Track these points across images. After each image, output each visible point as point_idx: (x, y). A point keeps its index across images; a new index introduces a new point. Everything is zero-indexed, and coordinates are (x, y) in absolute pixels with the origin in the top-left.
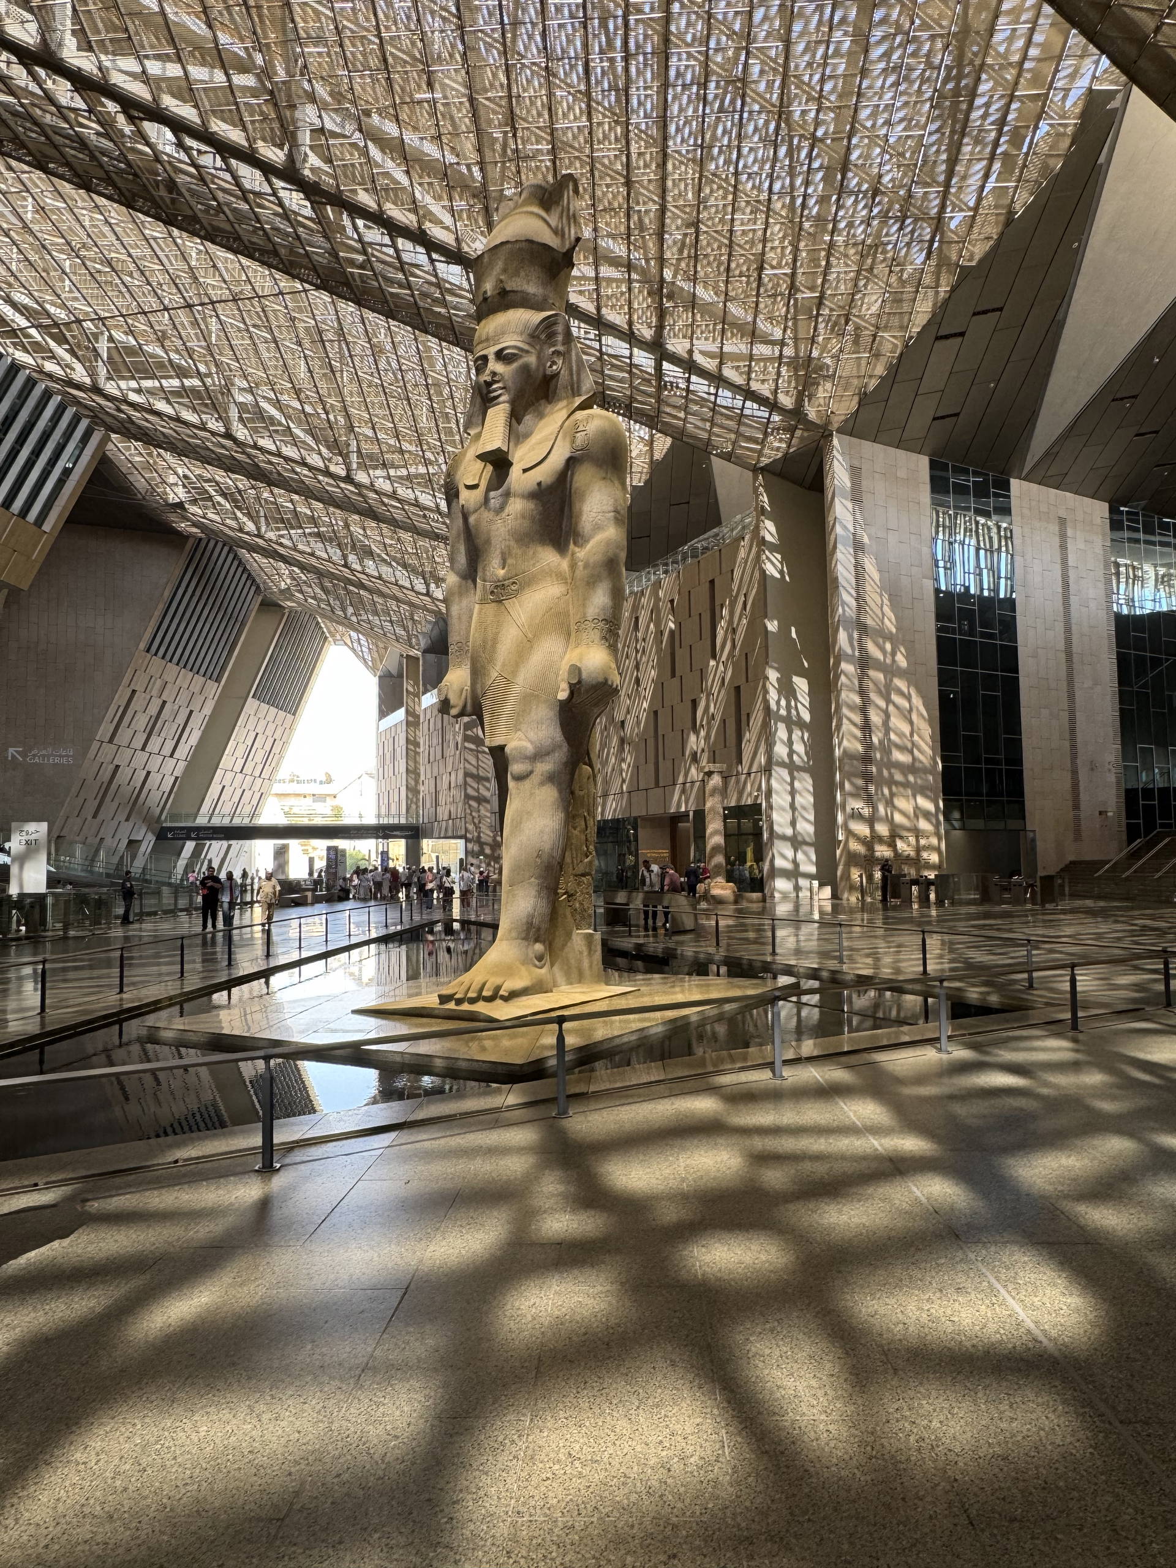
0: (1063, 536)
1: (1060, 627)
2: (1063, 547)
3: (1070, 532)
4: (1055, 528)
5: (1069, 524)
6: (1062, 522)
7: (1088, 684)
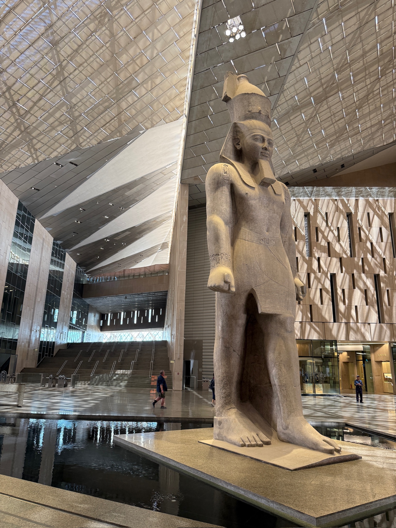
0: (43, 245)
1: (37, 277)
2: (42, 248)
3: (44, 244)
4: (41, 241)
5: (45, 241)
6: (44, 240)
7: (39, 300)
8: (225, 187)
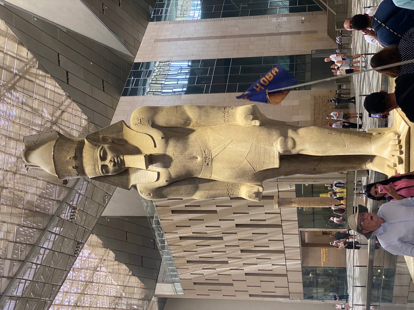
0: (164, 40)
1: (208, 41)
3: (162, 38)
4: (160, 44)
5: (158, 38)
6: (156, 41)
8: (163, 192)
